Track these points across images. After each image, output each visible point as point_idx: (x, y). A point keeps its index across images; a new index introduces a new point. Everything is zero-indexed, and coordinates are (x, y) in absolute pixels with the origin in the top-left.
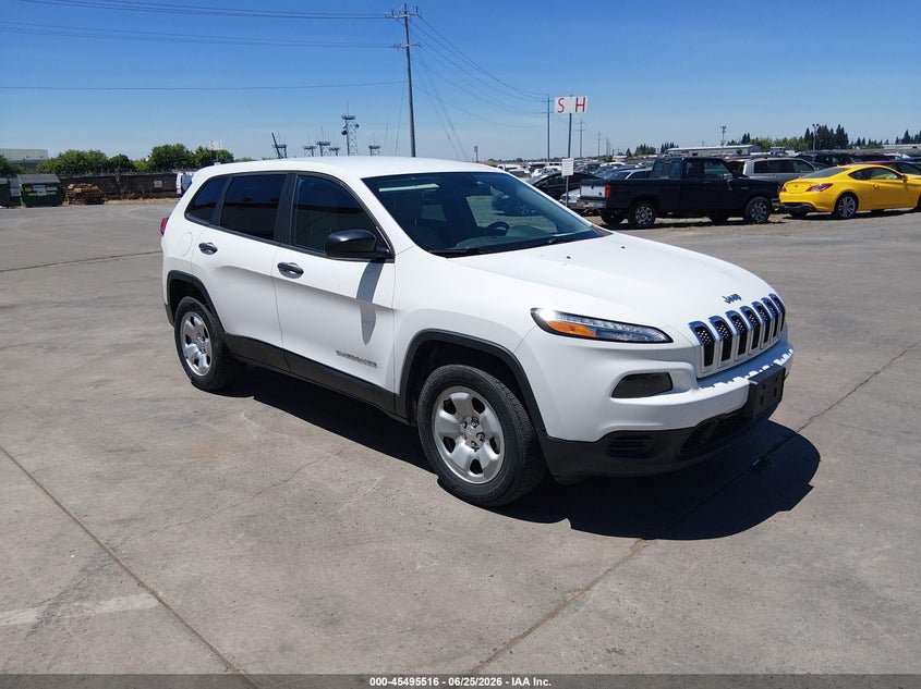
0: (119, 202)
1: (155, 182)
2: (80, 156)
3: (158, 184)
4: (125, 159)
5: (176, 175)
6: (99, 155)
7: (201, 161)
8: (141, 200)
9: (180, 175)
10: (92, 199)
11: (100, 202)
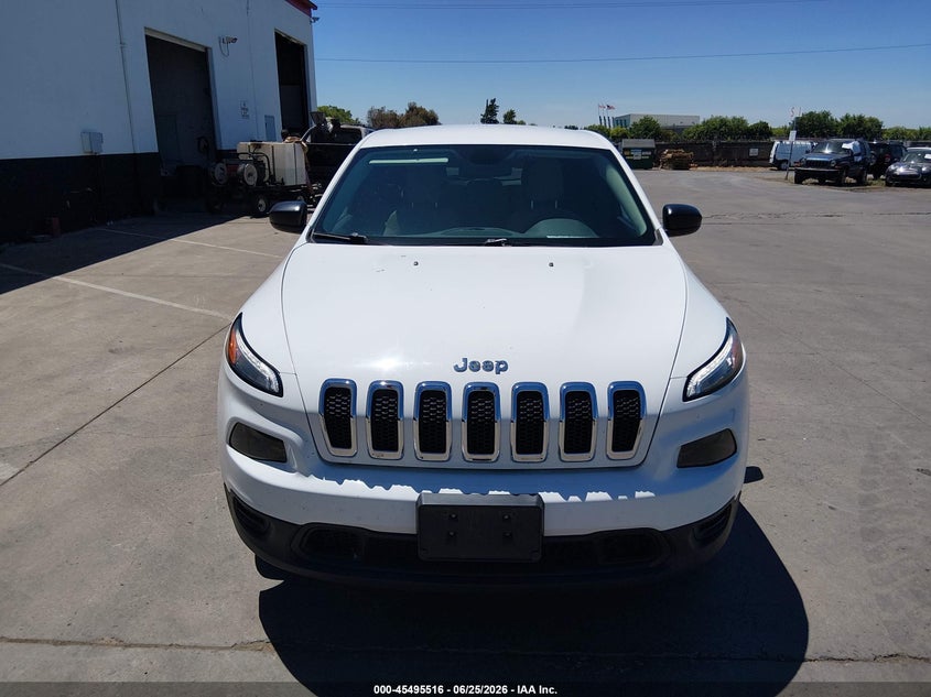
0: (708, 168)
1: (751, 150)
2: (723, 122)
3: (754, 152)
4: (765, 125)
5: (773, 143)
6: (741, 122)
7: (844, 129)
8: (731, 169)
9: (777, 143)
10: (680, 165)
11: (687, 168)
